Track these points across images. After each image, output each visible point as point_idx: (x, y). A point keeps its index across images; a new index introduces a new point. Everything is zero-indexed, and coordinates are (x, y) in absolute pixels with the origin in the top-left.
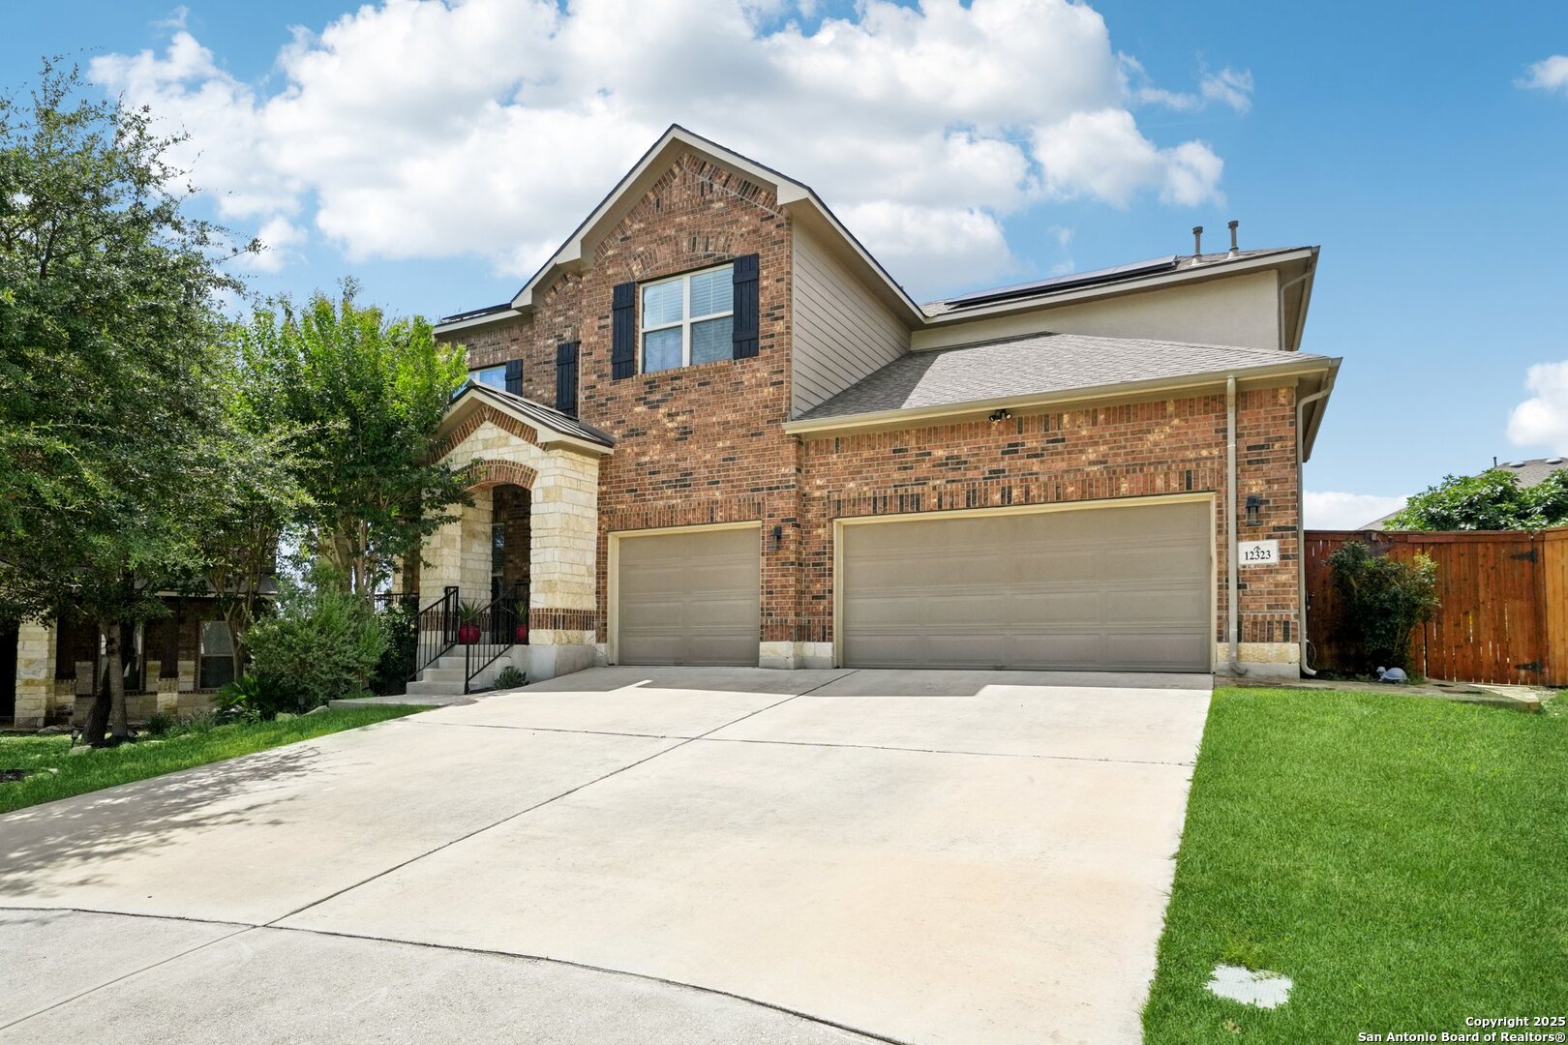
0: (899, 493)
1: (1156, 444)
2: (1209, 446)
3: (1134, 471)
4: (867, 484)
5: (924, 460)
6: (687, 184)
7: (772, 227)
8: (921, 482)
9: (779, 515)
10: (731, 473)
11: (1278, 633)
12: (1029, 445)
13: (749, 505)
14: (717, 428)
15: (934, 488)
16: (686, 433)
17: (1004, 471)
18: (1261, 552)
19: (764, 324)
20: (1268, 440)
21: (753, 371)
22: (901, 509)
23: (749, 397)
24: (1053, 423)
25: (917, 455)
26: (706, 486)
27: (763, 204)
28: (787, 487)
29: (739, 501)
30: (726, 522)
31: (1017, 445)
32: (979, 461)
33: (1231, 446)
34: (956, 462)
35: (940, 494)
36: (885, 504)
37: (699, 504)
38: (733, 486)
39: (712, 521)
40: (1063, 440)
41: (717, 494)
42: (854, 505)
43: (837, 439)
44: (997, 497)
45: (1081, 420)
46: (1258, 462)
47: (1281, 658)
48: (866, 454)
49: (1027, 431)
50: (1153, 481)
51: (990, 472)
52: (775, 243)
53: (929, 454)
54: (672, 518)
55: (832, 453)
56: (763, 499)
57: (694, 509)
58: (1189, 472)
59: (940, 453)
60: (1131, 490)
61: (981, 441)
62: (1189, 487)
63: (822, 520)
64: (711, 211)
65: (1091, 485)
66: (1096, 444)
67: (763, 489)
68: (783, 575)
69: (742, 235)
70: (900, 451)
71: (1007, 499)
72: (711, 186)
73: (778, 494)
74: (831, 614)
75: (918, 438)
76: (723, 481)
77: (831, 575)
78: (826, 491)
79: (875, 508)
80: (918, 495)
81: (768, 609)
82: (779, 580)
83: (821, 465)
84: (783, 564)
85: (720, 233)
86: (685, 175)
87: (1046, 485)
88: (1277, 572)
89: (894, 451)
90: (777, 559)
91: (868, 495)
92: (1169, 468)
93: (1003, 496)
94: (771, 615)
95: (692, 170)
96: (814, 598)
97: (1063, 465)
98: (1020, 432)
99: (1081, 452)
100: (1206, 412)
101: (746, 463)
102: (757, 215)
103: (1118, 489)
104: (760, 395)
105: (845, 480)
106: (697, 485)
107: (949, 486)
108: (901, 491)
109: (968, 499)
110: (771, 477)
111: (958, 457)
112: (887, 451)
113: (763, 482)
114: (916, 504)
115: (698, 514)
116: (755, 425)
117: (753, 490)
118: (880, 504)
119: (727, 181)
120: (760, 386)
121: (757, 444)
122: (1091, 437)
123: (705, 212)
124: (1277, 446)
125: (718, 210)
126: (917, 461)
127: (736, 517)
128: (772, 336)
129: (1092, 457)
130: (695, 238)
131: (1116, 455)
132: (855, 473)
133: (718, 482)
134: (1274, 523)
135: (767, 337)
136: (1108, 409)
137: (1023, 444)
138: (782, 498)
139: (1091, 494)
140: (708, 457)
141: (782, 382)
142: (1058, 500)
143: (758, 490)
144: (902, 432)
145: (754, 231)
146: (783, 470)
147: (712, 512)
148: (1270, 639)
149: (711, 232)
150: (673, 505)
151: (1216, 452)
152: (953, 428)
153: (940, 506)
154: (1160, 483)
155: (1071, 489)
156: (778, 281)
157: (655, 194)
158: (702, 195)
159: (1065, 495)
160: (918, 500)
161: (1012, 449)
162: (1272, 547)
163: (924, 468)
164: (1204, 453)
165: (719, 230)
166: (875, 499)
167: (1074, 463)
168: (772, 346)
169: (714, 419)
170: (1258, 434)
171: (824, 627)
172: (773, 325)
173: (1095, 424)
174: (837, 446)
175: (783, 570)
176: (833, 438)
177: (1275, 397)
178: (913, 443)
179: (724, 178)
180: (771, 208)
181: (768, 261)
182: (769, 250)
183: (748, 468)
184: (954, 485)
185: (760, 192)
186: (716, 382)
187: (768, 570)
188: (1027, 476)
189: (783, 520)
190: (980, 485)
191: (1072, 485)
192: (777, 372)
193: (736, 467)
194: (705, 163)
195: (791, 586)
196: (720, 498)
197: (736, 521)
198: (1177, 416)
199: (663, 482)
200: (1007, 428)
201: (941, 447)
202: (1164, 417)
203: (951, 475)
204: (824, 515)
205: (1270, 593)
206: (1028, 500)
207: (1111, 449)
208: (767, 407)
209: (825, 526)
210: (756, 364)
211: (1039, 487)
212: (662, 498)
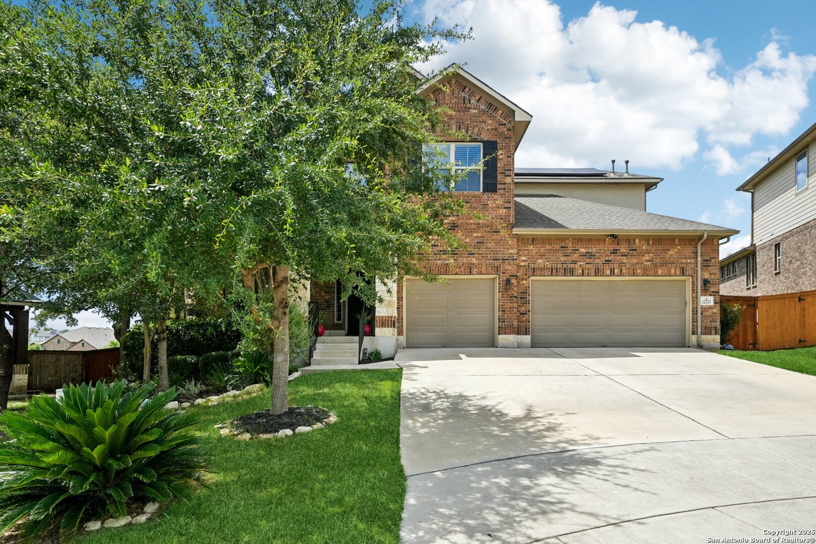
0: (564, 267)
1: (671, 255)
2: (690, 258)
3: (664, 266)
4: (548, 261)
5: (575, 253)
6: (455, 95)
7: (505, 130)
8: (574, 262)
9: (508, 273)
10: (481, 249)
11: (713, 331)
12: (622, 251)
13: (492, 267)
14: (473, 226)
15: (580, 266)
16: (455, 227)
17: (611, 261)
18: (707, 301)
19: (500, 177)
20: (710, 258)
21: (494, 200)
22: (565, 274)
23: (492, 212)
24: (632, 242)
25: (572, 250)
26: (467, 255)
27: (500, 117)
28: (513, 260)
29: (487, 264)
30: (478, 274)
31: (617, 250)
32: (600, 256)
33: (699, 259)
34: (589, 255)
35: (583, 268)
36: (557, 271)
37: (463, 264)
38: (482, 257)
39: (471, 273)
40: (636, 250)
41: (474, 260)
42: (541, 271)
43: (533, 238)
44: (608, 272)
45: (643, 242)
46: (707, 266)
47: (714, 340)
48: (547, 247)
49: (621, 244)
50: (670, 271)
51: (605, 261)
52: (506, 138)
53: (578, 250)
54: (446, 270)
55: (530, 245)
56: (500, 264)
57: (460, 267)
58: (683, 268)
59: (583, 250)
60: (662, 274)
61: (601, 247)
62: (683, 274)
63: (525, 276)
64: (470, 113)
65: (647, 270)
66: (649, 253)
67: (499, 259)
68: (511, 303)
69: (488, 130)
70: (564, 247)
71: (612, 273)
72: (470, 100)
73: (508, 262)
74: (529, 322)
75: (573, 242)
76: (477, 254)
77: (529, 303)
78: (527, 263)
79: (552, 273)
80: (573, 268)
81: (502, 319)
82: (508, 305)
83: (524, 250)
84: (511, 297)
85: (475, 126)
86: (453, 90)
87: (629, 268)
88: (713, 308)
89: (562, 247)
90: (507, 295)
91: (548, 266)
92: (676, 265)
93: (611, 272)
94: (504, 322)
95: (458, 89)
96: (521, 314)
97: (635, 261)
98: (618, 245)
99: (643, 256)
100: (689, 245)
101: (490, 245)
102: (497, 122)
103: (657, 272)
104: (498, 212)
105: (537, 258)
106: (462, 254)
107: (587, 265)
108: (565, 266)
109: (596, 272)
110: (504, 254)
111: (591, 253)
112: (558, 247)
113: (500, 256)
114: (572, 272)
115: (462, 269)
116: (495, 227)
117: (494, 260)
118: (554, 271)
119: (479, 100)
120: (498, 208)
121: (495, 236)
122: (647, 250)
123: (466, 113)
124: (713, 260)
125: (474, 113)
126: (572, 253)
127: (485, 272)
128: (505, 184)
129: (647, 258)
130: (460, 125)
131: (656, 258)
132: (542, 256)
133: (474, 254)
134: (712, 290)
135: (502, 184)
136: (653, 239)
137: (619, 250)
138: (510, 265)
139: (647, 273)
140: (468, 240)
141: (510, 208)
142: (634, 275)
143: (497, 259)
144: (565, 239)
145: (495, 130)
146: (510, 251)
147: (470, 269)
148: (711, 334)
149: (470, 124)
150: (447, 264)
151: (693, 261)
152: (589, 239)
153: (583, 274)
154: (673, 271)
155: (639, 271)
156: (508, 157)
157: (434, 96)
158: (464, 103)
159: (637, 273)
160: (573, 271)
161: (615, 252)
162: (711, 299)
163: (575, 256)
164: (689, 261)
165: (475, 124)
166: (552, 268)
167: (640, 260)
168: (504, 189)
169: (472, 221)
170: (707, 255)
171: (526, 328)
172: (505, 178)
173: (648, 245)
174: (533, 242)
175: (510, 300)
176: (531, 238)
177: (713, 242)
178: (570, 244)
179: (477, 98)
180: (504, 120)
181: (502, 146)
182: (503, 141)
183: (491, 248)
184: (589, 265)
185: (498, 110)
186: (473, 202)
187: (502, 300)
188: (621, 264)
189: (510, 276)
190: (601, 266)
191: (639, 269)
192: (507, 202)
193: (484, 247)
194: (465, 87)
195: (515, 308)
196: (475, 262)
197: (484, 274)
198: (679, 245)
199: (441, 251)
200: (613, 242)
201: (583, 247)
202: (674, 245)
203: (588, 261)
204: (526, 274)
205: (711, 316)
206: (621, 275)
207: (655, 256)
208: (502, 219)
209: (526, 280)
210: (496, 197)
211: (626, 269)
212: (440, 259)
